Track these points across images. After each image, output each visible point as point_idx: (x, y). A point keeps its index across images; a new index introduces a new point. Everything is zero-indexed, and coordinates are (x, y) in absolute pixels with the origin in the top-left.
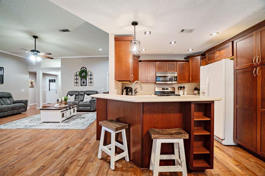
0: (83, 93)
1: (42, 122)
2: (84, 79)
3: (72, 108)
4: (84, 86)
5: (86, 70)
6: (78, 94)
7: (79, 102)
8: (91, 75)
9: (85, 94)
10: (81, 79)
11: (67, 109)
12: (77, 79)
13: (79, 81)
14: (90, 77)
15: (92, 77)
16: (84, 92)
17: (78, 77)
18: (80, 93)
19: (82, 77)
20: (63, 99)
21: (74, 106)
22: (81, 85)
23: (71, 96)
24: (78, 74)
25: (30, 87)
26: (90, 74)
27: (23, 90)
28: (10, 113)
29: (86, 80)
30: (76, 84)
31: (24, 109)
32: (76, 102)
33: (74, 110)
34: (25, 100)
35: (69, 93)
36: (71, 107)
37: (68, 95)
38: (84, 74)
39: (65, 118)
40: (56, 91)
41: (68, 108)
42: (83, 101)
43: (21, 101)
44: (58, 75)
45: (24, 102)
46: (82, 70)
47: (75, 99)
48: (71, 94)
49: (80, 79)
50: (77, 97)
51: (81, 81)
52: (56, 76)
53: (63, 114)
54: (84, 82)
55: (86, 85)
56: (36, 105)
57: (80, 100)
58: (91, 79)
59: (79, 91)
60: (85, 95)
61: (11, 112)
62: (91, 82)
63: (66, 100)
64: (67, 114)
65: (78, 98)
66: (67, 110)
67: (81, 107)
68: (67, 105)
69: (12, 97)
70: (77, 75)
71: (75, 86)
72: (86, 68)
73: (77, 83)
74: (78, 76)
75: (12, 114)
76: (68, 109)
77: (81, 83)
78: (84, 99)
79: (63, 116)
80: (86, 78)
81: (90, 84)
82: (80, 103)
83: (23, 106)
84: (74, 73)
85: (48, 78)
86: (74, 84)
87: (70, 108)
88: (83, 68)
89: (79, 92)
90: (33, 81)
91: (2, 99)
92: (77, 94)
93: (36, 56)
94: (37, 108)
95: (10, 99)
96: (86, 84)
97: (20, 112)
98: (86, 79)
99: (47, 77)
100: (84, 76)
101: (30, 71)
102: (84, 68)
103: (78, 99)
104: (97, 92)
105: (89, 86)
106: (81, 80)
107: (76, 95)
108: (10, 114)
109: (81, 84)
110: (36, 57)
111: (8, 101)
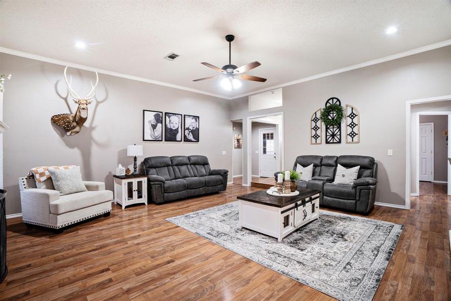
0: (332, 162)
1: (240, 228)
2: (333, 128)
3: (308, 202)
4: (333, 143)
5: (340, 105)
6: (320, 164)
7: (324, 184)
8: (353, 116)
9: (339, 165)
10: (326, 126)
11: (296, 204)
12: (316, 128)
13: (322, 132)
14: (349, 121)
15: (355, 120)
16: (335, 159)
17: (319, 124)
18: (325, 162)
19: (329, 123)
20: (287, 178)
21: (313, 197)
22: (327, 142)
23: (304, 166)
24: (319, 115)
25: (235, 148)
26: (349, 112)
27: (224, 153)
28: (201, 190)
29: (340, 130)
30: (314, 140)
31: (222, 185)
32: (317, 182)
33: (313, 205)
34: (224, 170)
35: (299, 160)
36: (307, 199)
37: (298, 164)
38: (333, 115)
39: (290, 229)
40: (275, 155)
41: (299, 202)
42: (333, 180)
43: (219, 172)
44: (278, 125)
45: (222, 174)
46: (328, 105)
47: (313, 175)
48: (303, 161)
49: (324, 127)
50: (318, 169)
51: (327, 131)
52: (274, 126)
53: (287, 218)
54: (333, 133)
55: (340, 142)
56: (241, 178)
57: (326, 178)
58: (352, 125)
59: (323, 155)
60: (339, 167)
61: (203, 190)
62: (353, 135)
63: (293, 178)
64: (298, 217)
65: (320, 173)
66: (297, 206)
67: (329, 198)
68: (297, 193)
69: (208, 164)
70: (316, 120)
71: (312, 144)
72: (338, 100)
73: (316, 137)
74: (319, 121)
75: (205, 193)
76: (300, 205)
77: (326, 136)
78: (336, 177)
79: (286, 223)
80: (340, 124)
81: (350, 139)
82: (325, 187)
83: (220, 180)
84: (310, 115)
85: (261, 132)
86: (310, 139)
87: (304, 203)
88: (331, 101)
89: (322, 158)
90: (240, 137)
91: (196, 166)
92: (318, 162)
93: (231, 77)
94: (243, 185)
95: (206, 166)
96: (340, 140)
97: (217, 190)
98: (339, 128)
99: (259, 130)
100: (333, 119)
101: (233, 120)
102: (335, 100)
103: (319, 176)
104: (373, 159)
105: (347, 143)
106: (327, 129)
107: (315, 166)
108: (203, 193)
109: (326, 140)
110: (231, 81)
111: (203, 170)
